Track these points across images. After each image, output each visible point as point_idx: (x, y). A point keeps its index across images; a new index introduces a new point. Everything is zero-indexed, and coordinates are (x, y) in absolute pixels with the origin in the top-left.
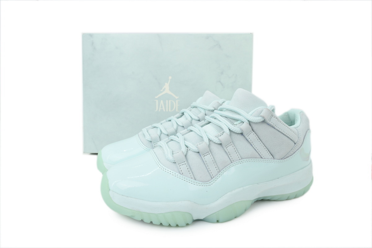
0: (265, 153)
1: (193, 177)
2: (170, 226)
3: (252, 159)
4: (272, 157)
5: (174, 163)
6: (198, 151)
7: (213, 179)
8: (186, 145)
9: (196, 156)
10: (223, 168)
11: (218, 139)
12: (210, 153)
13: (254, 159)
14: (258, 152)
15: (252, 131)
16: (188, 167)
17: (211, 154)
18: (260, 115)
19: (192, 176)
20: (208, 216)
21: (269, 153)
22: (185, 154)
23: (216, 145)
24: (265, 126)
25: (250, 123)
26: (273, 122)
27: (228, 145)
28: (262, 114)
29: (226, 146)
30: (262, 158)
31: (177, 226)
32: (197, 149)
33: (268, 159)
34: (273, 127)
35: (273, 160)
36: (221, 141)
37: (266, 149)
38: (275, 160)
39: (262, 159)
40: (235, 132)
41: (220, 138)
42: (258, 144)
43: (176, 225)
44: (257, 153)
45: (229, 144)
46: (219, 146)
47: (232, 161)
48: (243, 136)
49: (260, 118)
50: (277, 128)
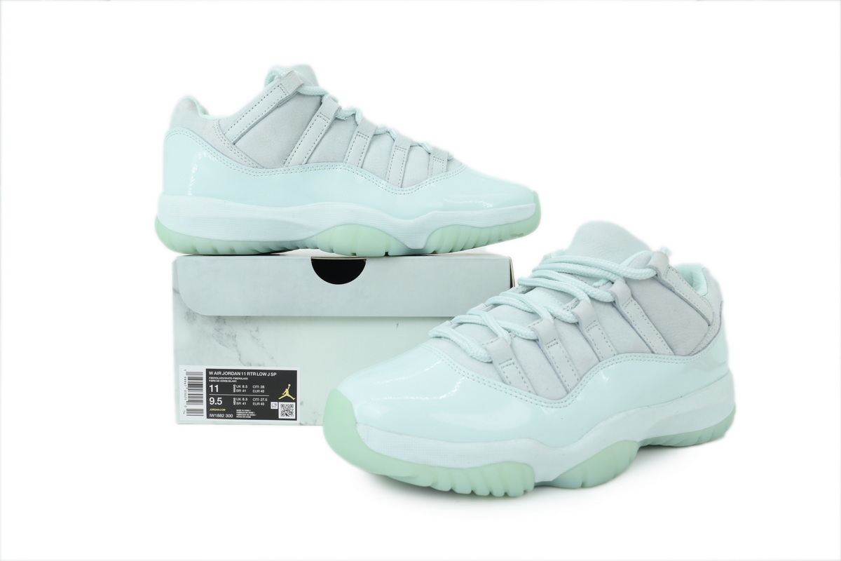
0: (657, 342)
1: (532, 390)
2: (491, 496)
3: (636, 354)
4: (671, 352)
5: (488, 363)
6: (535, 338)
7: (569, 394)
8: (506, 327)
9: (531, 347)
10: (586, 373)
11: (572, 313)
12: (558, 341)
13: (640, 354)
14: (645, 340)
15: (632, 299)
16: (519, 369)
17: (560, 344)
18: (649, 264)
19: (530, 389)
20: (564, 473)
21: (664, 342)
22: (510, 343)
23: (569, 326)
24: (656, 287)
25: (627, 280)
26: (670, 279)
27: (591, 326)
28: (651, 263)
29: (588, 329)
30: (653, 352)
31: (506, 495)
32: (532, 332)
33: (664, 354)
34: (671, 289)
35: (674, 357)
36: (577, 317)
37: (659, 335)
38: (678, 357)
39: (653, 355)
40: (601, 300)
41: (575, 310)
42: (643, 325)
43: (503, 494)
44: (644, 343)
45: (593, 325)
46: (573, 328)
47: (601, 359)
48: (614, 309)
49: (648, 270)
50: (678, 291)
